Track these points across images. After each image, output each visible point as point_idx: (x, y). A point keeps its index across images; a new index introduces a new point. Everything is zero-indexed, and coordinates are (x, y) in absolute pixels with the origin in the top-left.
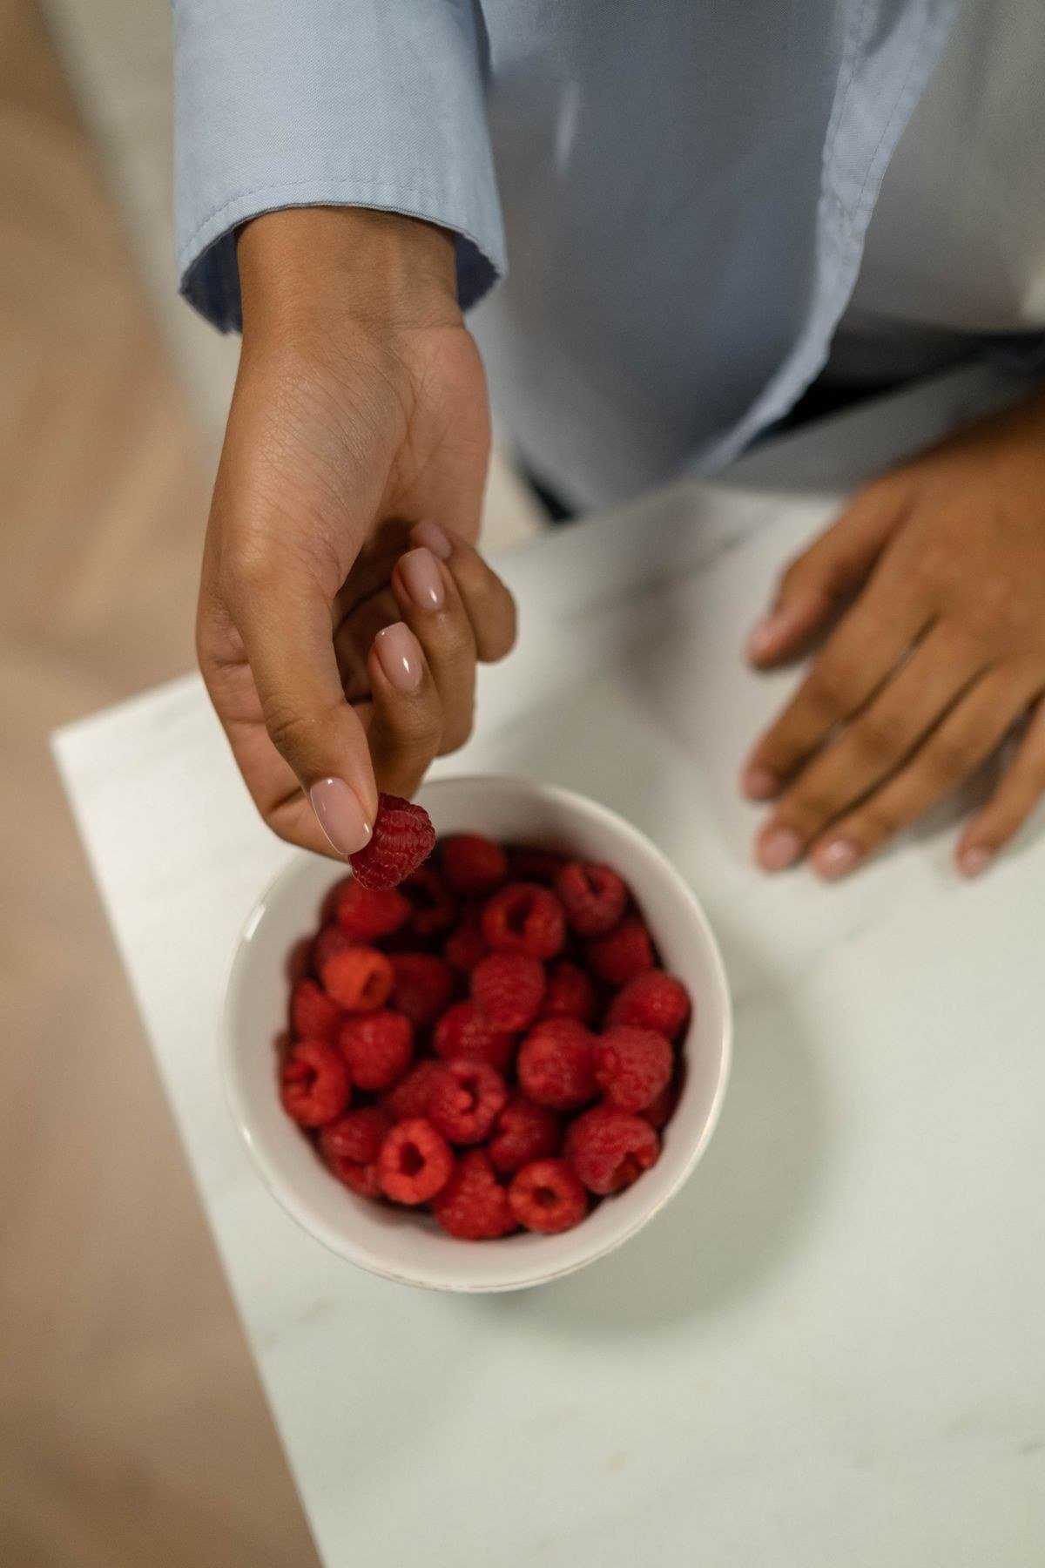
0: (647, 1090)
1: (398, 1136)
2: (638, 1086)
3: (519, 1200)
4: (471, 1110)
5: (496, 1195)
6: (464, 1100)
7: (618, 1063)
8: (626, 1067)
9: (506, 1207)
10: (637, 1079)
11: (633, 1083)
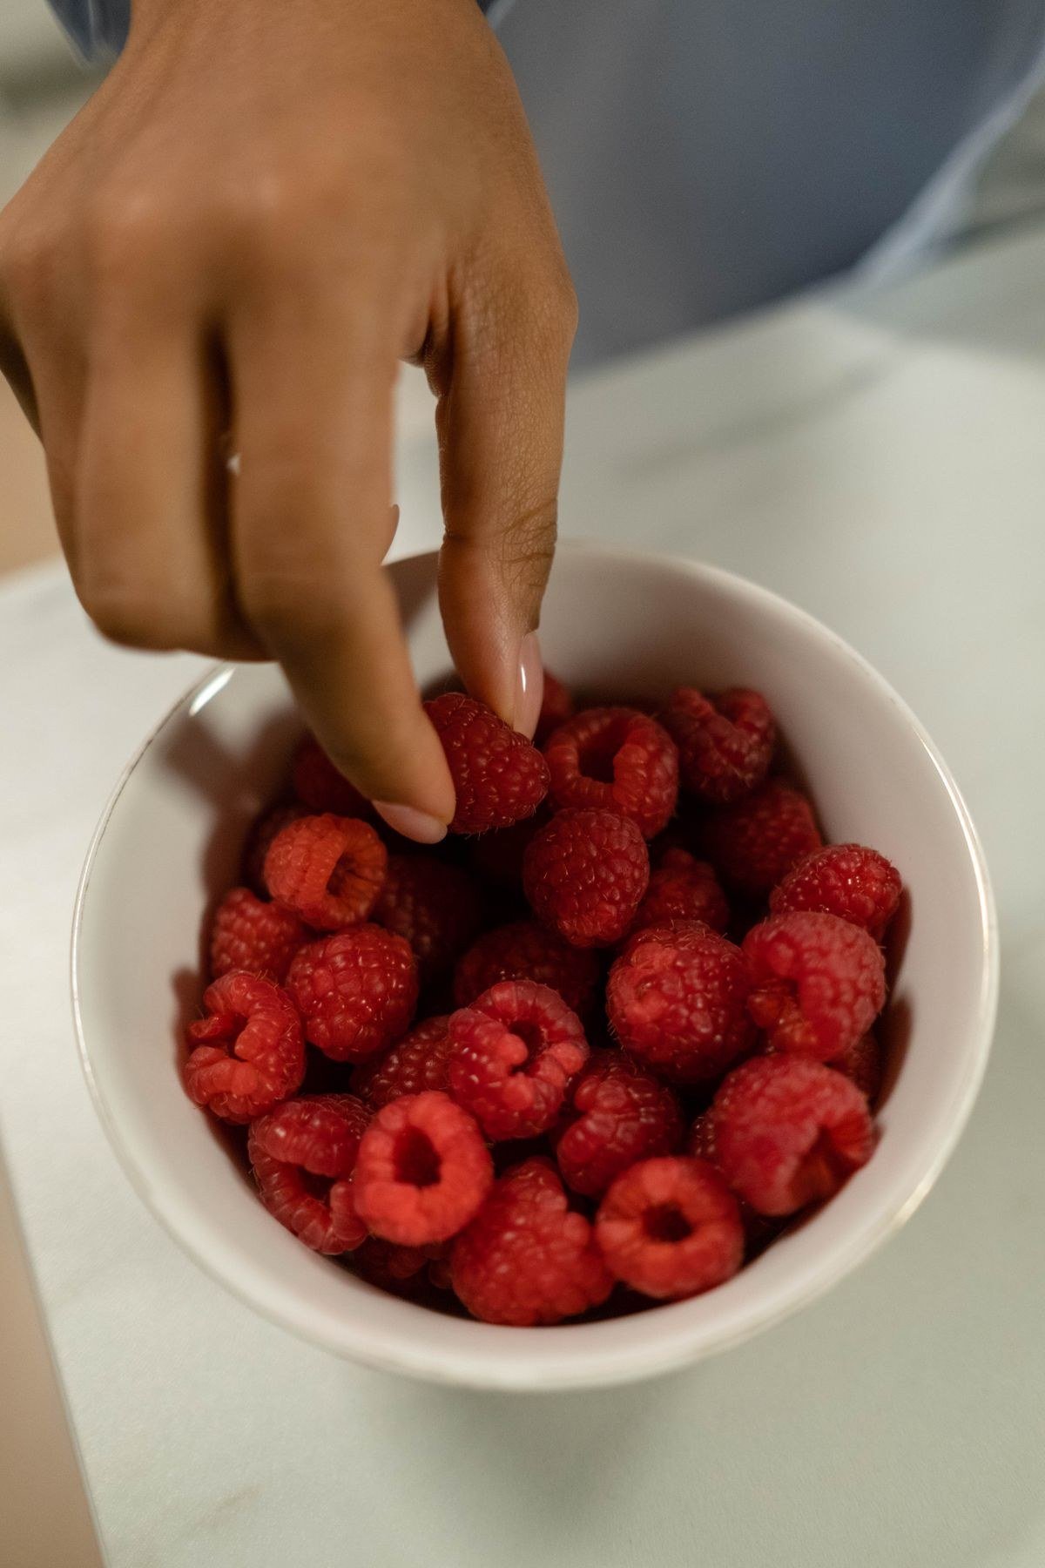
0: (850, 1008)
1: (392, 1119)
2: (835, 1002)
3: (617, 1232)
4: (528, 1067)
5: (573, 1229)
6: (514, 1048)
7: (798, 958)
8: (813, 962)
9: (593, 1250)
10: (835, 983)
11: (829, 993)
